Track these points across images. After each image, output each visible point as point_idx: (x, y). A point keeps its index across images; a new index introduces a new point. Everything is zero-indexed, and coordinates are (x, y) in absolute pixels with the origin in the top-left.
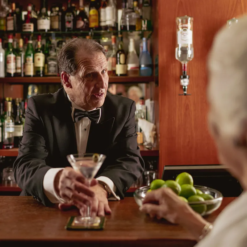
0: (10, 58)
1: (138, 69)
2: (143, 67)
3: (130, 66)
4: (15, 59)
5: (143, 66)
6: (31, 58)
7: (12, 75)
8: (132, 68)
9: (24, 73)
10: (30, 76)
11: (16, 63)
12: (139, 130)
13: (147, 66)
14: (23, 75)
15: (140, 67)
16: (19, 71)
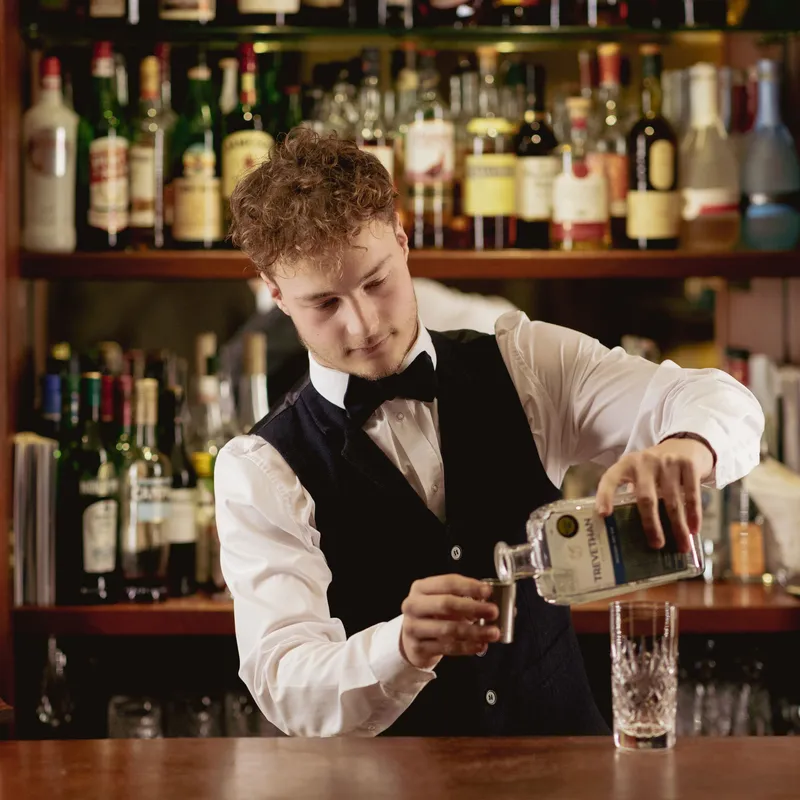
0: (104, 154)
1: (735, 215)
2: (764, 206)
3: (698, 201)
4: (128, 158)
5: (759, 199)
6: (207, 156)
7: (113, 240)
8: (706, 210)
9: (168, 230)
10: (198, 245)
11: (129, 176)
12: (745, 512)
13: (779, 199)
14: (159, 240)
15: (744, 203)
16: (146, 218)
